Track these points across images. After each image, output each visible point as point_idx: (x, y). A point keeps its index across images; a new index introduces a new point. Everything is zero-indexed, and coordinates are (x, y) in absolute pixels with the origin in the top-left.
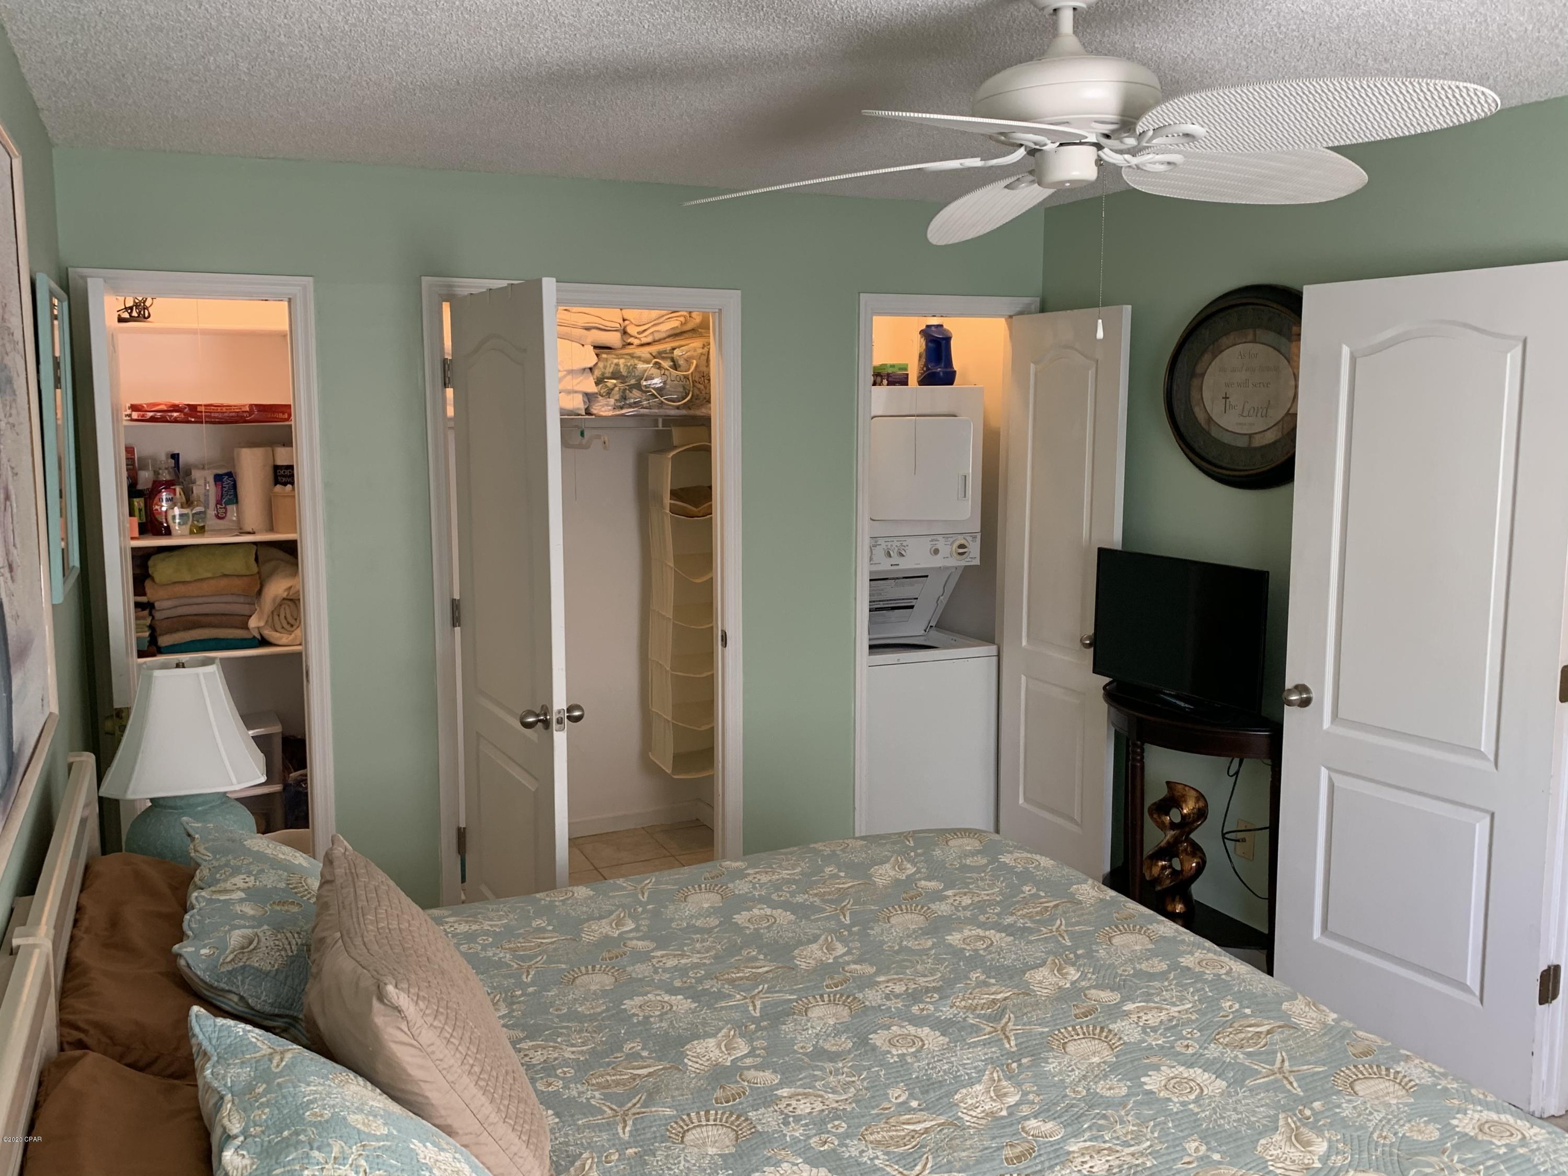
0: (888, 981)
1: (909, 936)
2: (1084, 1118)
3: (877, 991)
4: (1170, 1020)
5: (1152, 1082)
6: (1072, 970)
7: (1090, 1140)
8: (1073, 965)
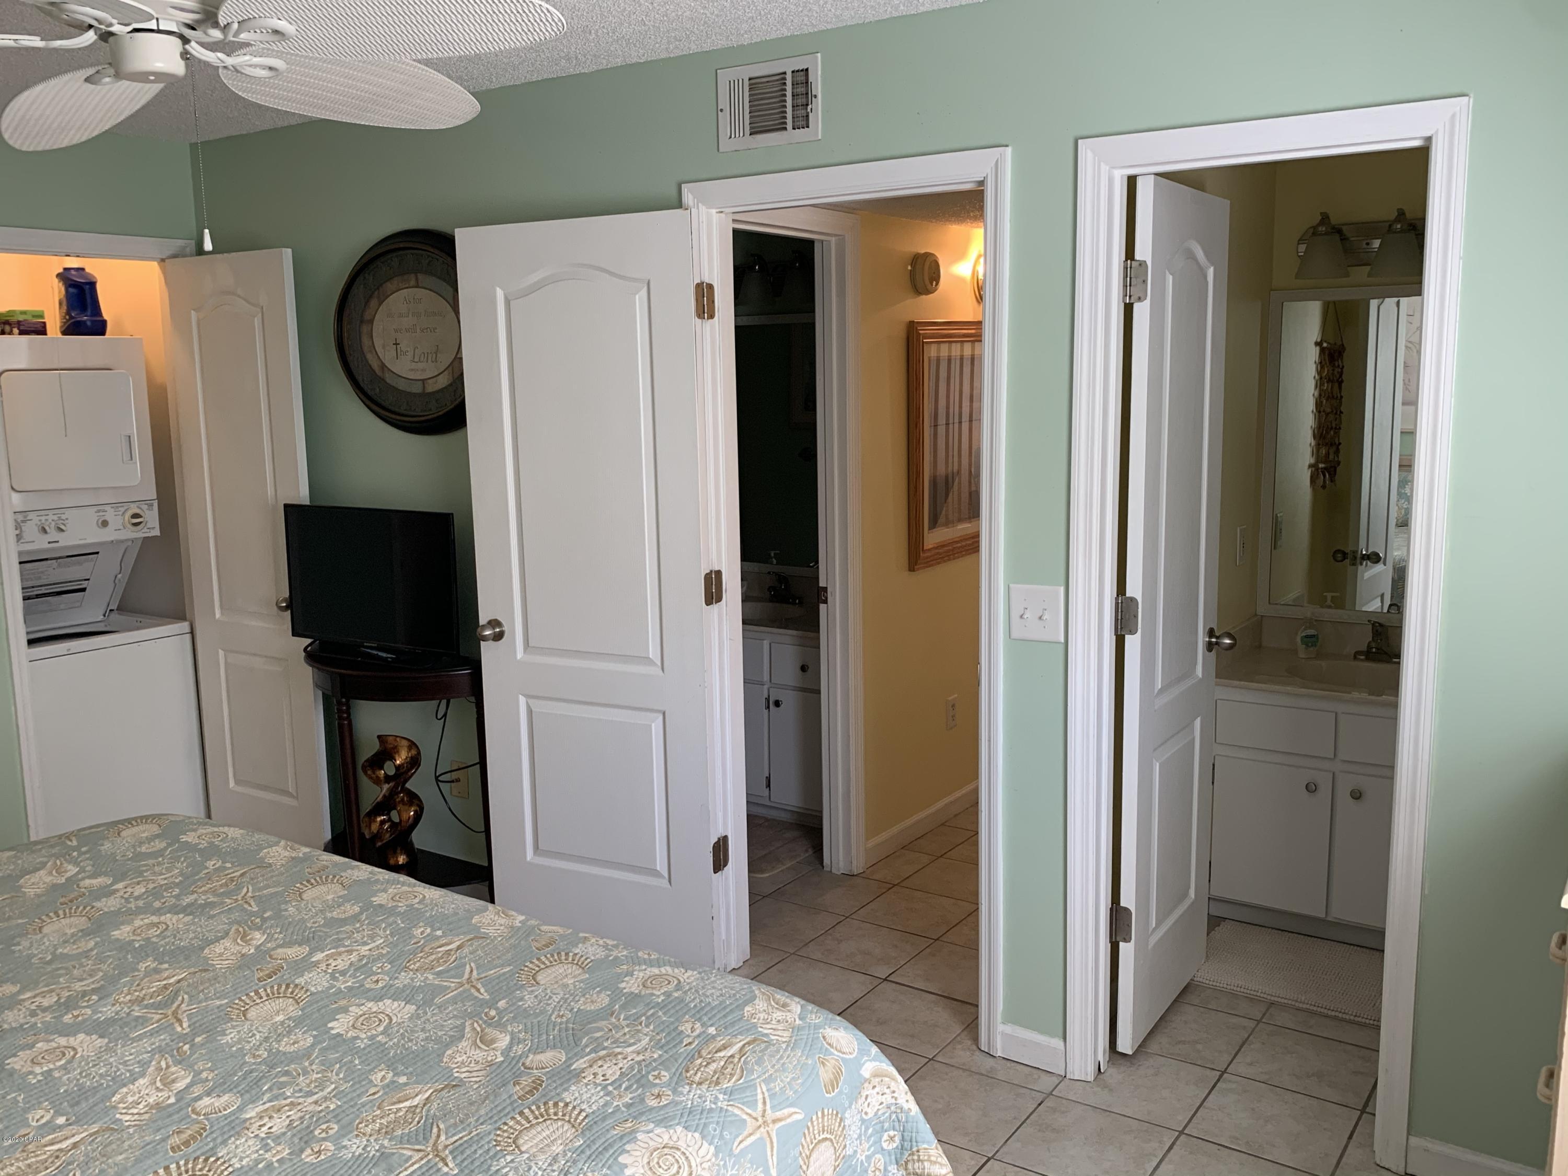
0: (34, 997)
1: (65, 942)
2: (264, 1081)
3: (20, 1010)
4: (361, 960)
5: (338, 1026)
6: (257, 935)
7: (270, 1101)
8: (259, 928)
